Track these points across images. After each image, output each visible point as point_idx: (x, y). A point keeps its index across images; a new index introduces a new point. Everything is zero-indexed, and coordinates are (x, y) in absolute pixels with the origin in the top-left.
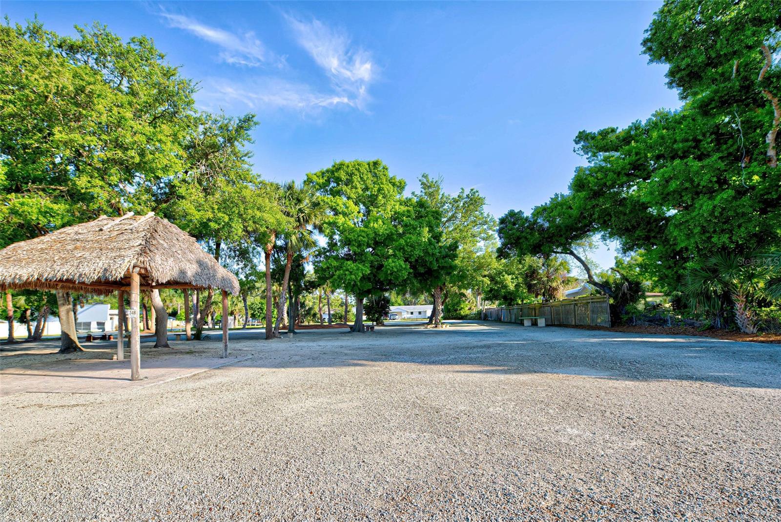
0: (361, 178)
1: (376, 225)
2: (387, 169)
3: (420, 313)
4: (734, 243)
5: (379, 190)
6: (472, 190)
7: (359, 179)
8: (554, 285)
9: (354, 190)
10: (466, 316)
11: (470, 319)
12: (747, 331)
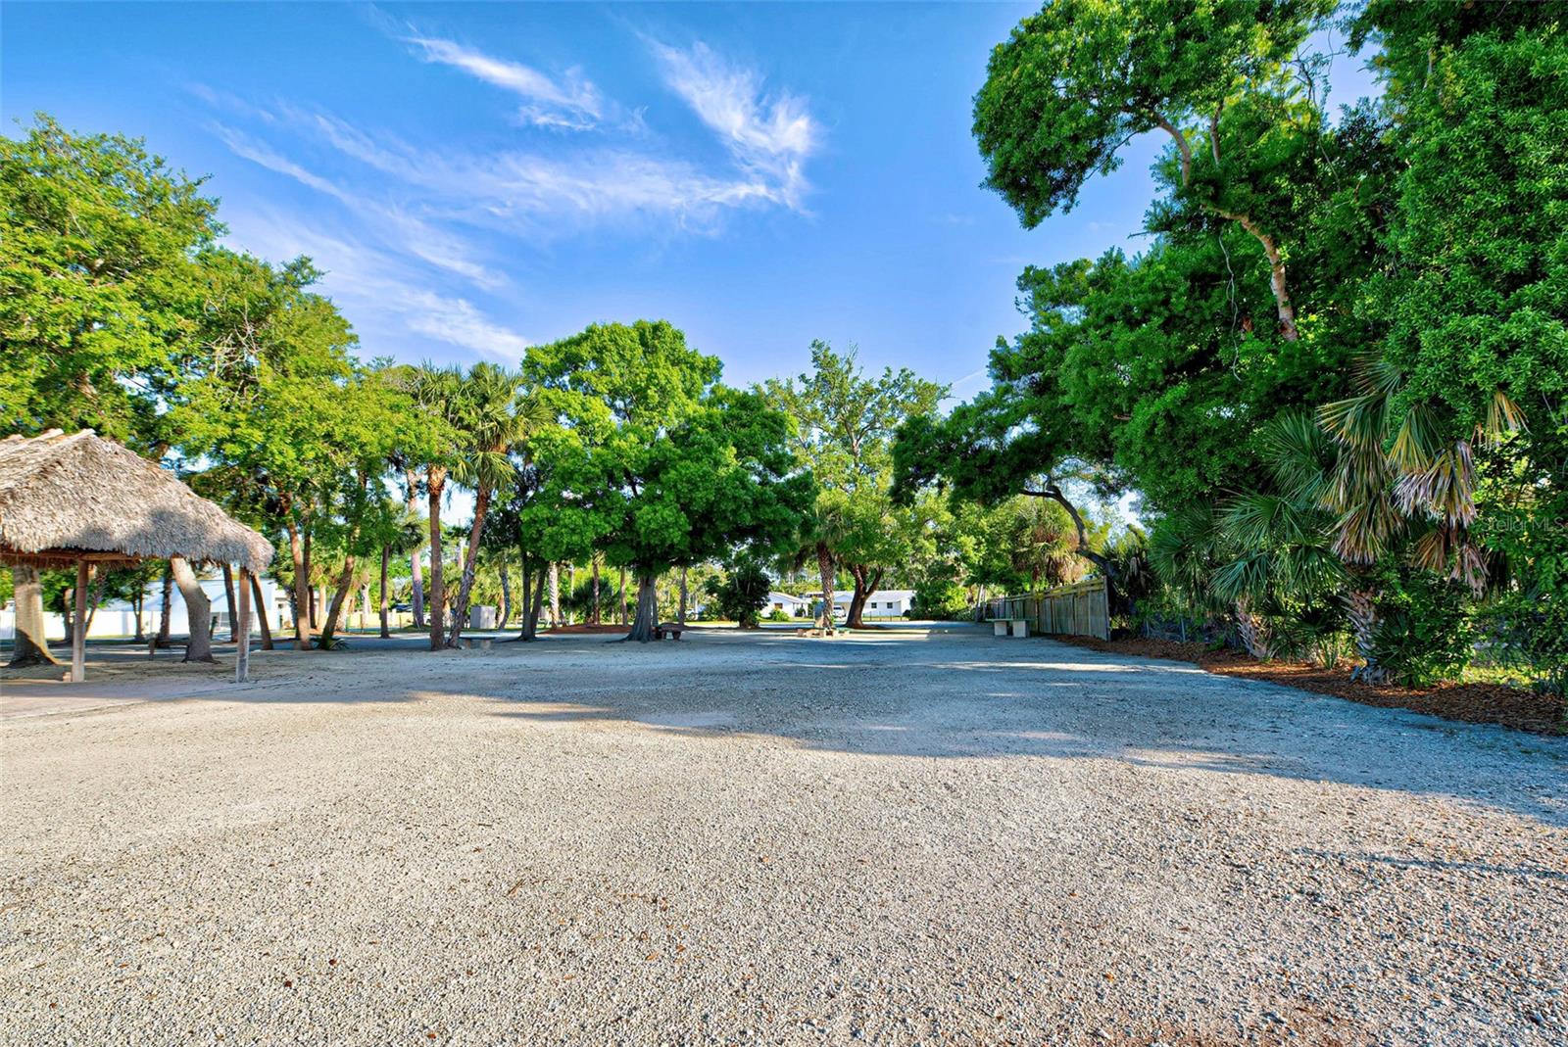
0: (622, 357)
1: (623, 444)
2: (681, 338)
3: (890, 605)
4: (1209, 484)
5: (651, 378)
6: (903, 371)
7: (616, 358)
8: (1056, 554)
9: (605, 379)
10: (956, 613)
11: (962, 620)
12: (1256, 653)
